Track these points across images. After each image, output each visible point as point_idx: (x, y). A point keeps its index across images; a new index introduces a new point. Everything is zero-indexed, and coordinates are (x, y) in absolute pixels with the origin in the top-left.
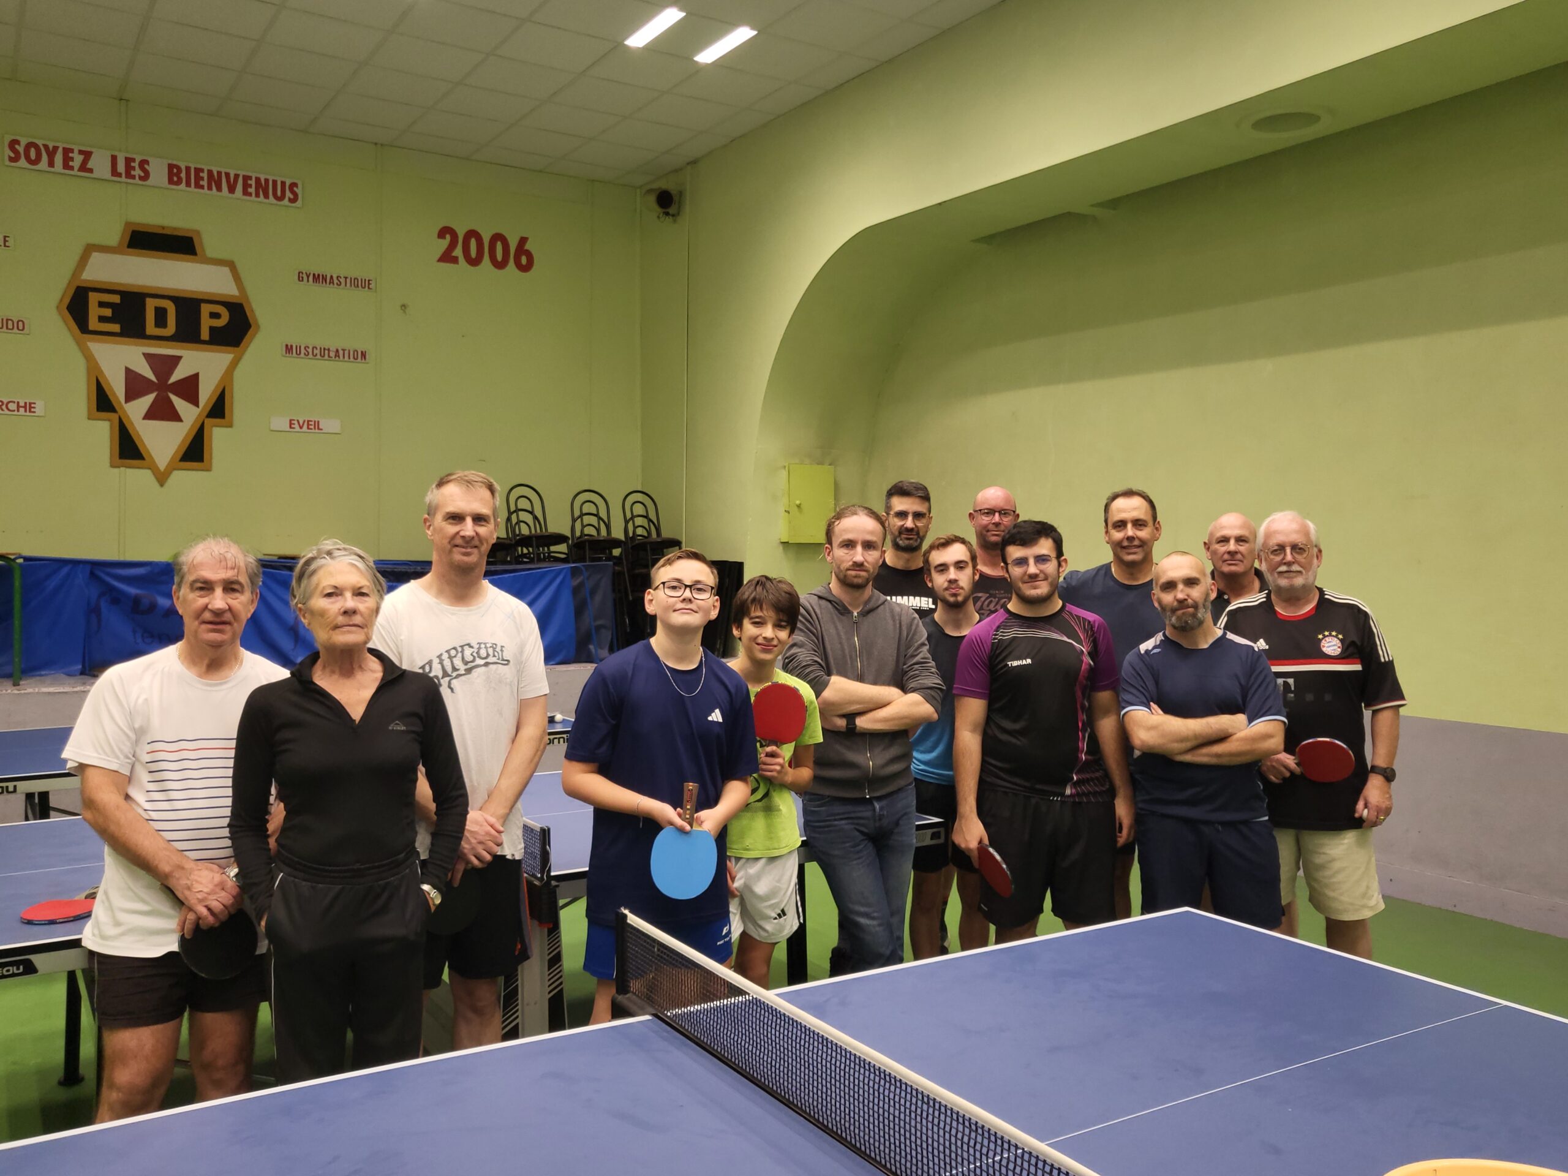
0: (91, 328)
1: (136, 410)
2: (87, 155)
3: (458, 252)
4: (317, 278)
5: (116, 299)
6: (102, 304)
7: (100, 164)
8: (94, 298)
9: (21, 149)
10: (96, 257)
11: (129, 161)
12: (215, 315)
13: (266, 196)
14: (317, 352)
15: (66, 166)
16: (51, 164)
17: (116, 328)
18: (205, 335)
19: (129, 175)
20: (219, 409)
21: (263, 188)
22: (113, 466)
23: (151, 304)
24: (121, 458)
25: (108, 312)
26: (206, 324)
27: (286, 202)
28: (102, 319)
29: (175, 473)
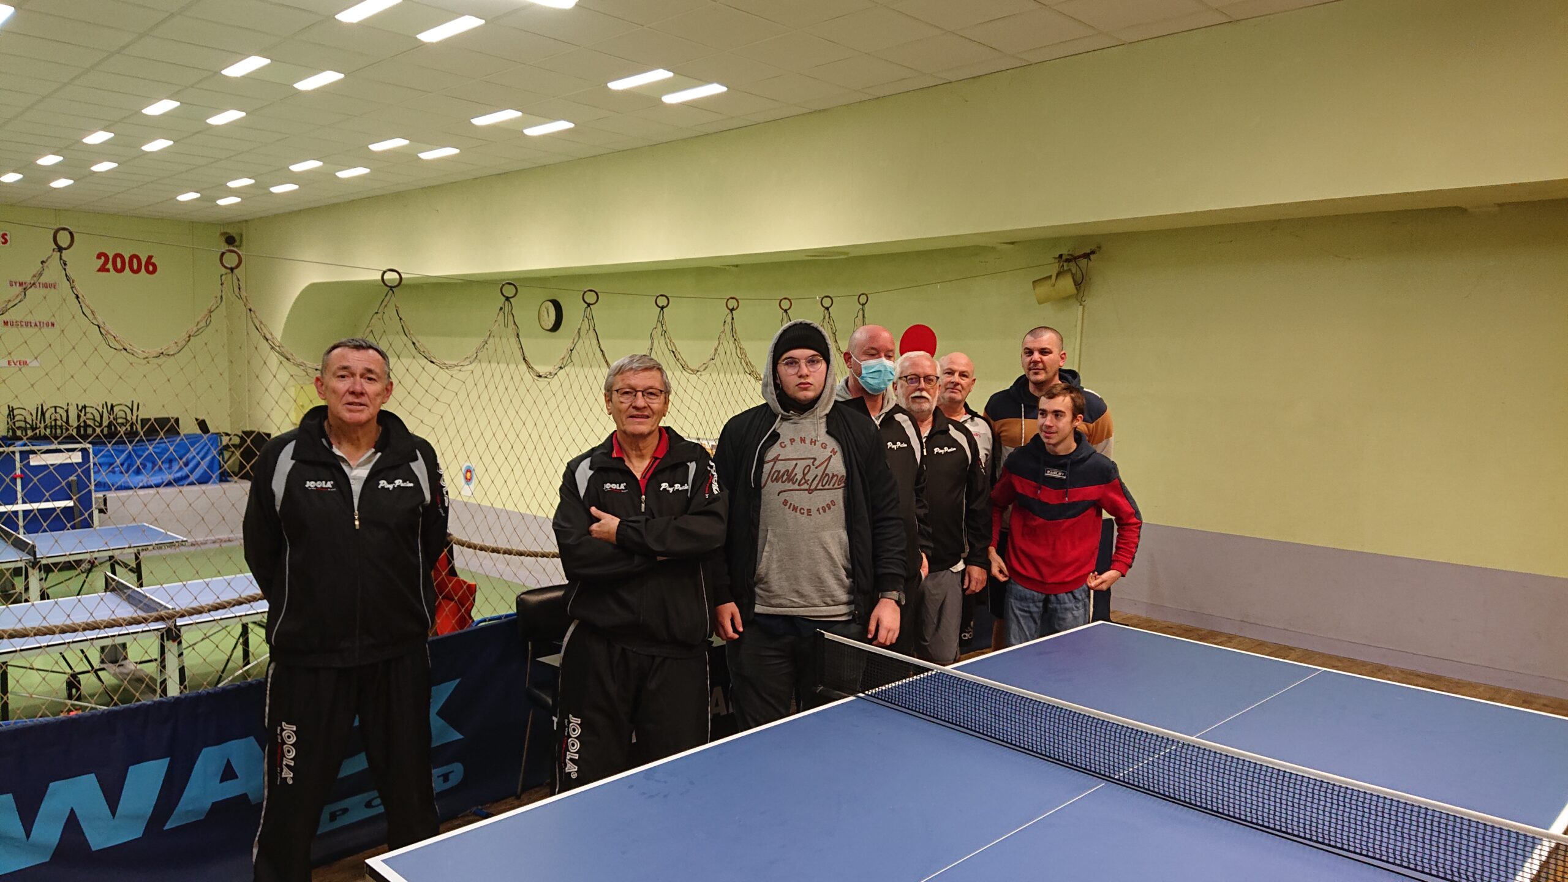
3: (110, 266)
4: (21, 284)
14: (24, 324)
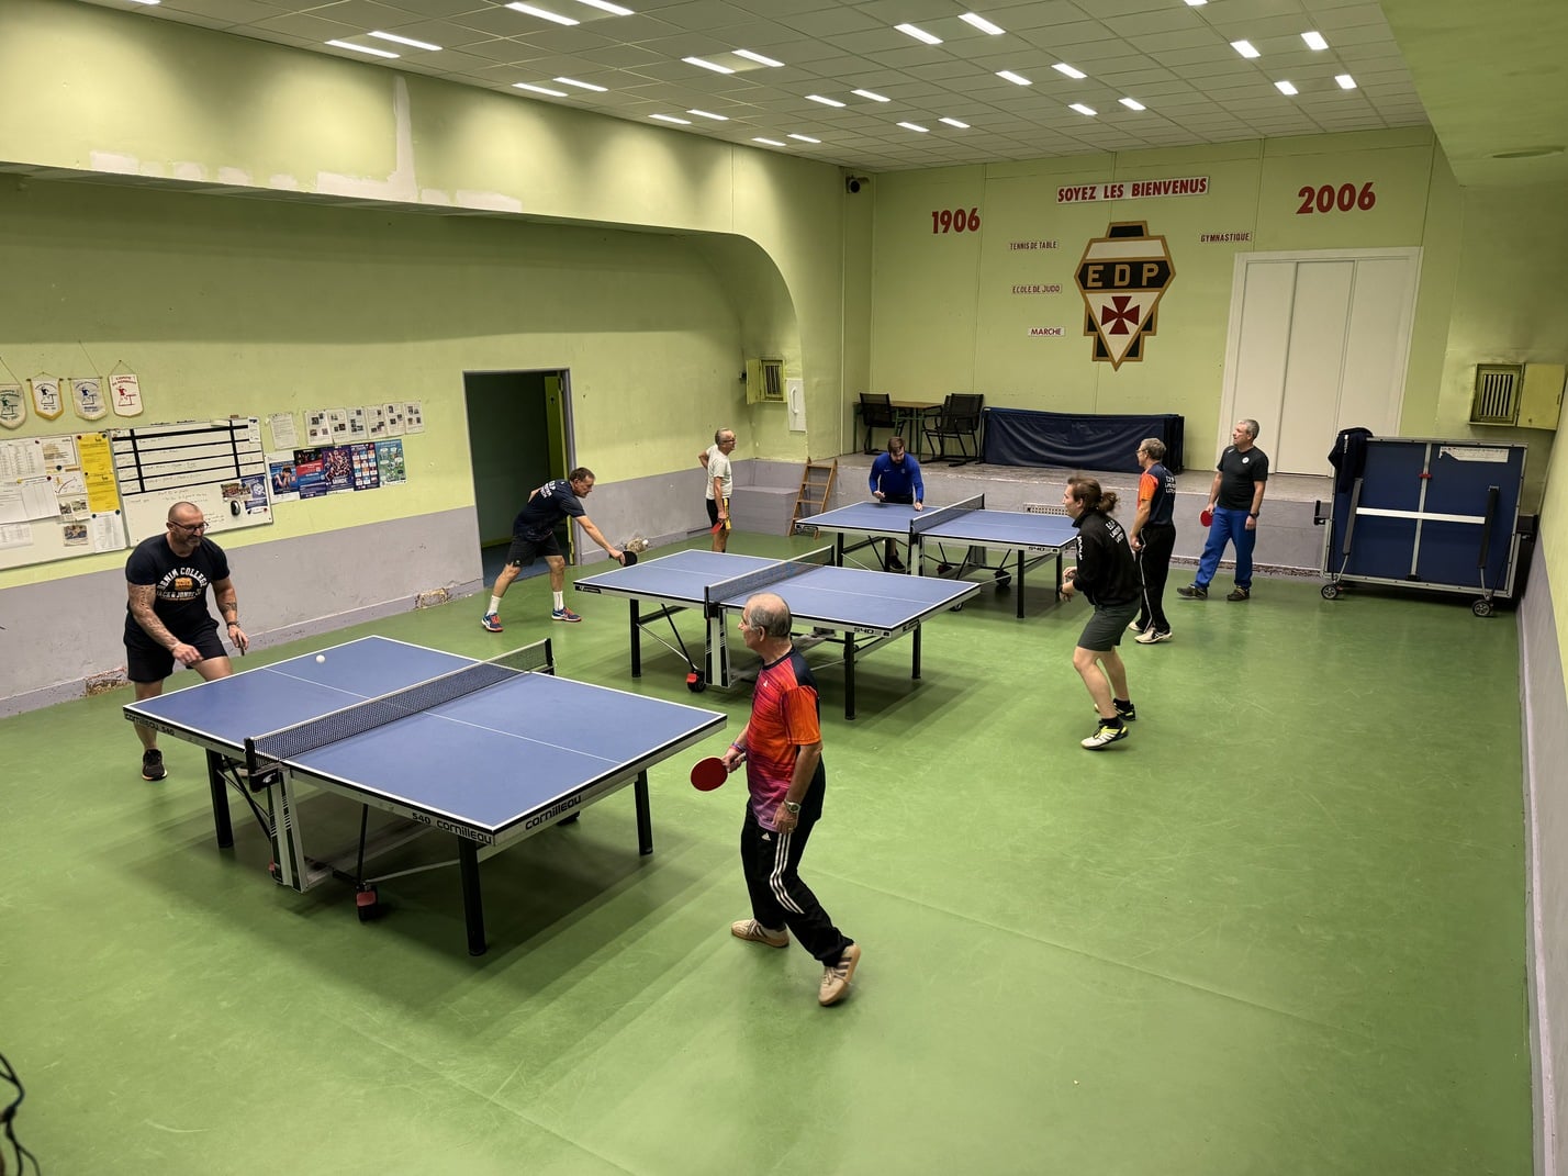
0: (1089, 285)
1: (1106, 329)
2: (1093, 189)
3: (1314, 204)
4: (1213, 238)
5: (1101, 268)
6: (1095, 272)
7: (1100, 194)
8: (1091, 268)
9: (1064, 193)
10: (1094, 245)
11: (1113, 187)
12: (1151, 270)
13: (1186, 191)
15: (1084, 198)
16: (1077, 199)
17: (1100, 284)
18: (1144, 283)
19: (1113, 196)
20: (1149, 326)
21: (1184, 186)
22: (1093, 360)
23: (1118, 268)
24: (1098, 355)
25: (1097, 276)
26: (1146, 275)
27: (1198, 192)
28: (1094, 280)
29: (1124, 363)
